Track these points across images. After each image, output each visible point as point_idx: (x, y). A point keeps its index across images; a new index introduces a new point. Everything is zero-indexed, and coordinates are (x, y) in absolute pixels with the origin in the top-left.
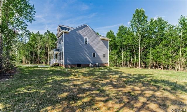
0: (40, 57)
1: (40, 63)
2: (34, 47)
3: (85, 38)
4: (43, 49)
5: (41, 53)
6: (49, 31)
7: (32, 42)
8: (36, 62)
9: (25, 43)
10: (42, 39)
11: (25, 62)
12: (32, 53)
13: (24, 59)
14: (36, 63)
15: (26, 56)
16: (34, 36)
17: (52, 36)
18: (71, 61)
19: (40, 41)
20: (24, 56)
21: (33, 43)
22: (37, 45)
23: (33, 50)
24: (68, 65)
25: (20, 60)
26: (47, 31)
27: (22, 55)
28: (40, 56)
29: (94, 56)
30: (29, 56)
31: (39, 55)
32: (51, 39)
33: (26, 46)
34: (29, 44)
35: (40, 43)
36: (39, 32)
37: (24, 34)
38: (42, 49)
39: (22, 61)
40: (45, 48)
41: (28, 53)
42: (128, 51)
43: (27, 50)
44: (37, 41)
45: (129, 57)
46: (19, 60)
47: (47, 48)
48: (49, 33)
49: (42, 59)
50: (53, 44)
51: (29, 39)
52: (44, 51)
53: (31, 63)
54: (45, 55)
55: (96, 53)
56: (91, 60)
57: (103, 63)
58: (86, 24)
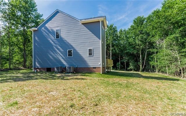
3: (56, 30)
24: (37, 68)
56: (65, 61)
57: (89, 67)
58: (57, 10)
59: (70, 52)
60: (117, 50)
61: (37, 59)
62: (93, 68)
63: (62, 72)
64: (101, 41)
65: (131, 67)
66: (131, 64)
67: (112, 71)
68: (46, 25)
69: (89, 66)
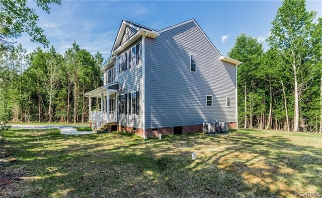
0: (54, 106)
1: (53, 120)
2: (41, 83)
3: (190, 54)
4: (61, 87)
5: (56, 96)
6: (77, 46)
7: (36, 71)
8: (44, 117)
9: (19, 73)
10: (62, 63)
11: (19, 118)
12: (34, 97)
13: (16, 110)
14: (44, 119)
15: (22, 104)
16: (42, 57)
17: (86, 57)
18: (160, 118)
19: (56, 68)
20: (16, 104)
21: (39, 72)
22: (47, 76)
23: (39, 90)
24: (153, 130)
25: (7, 114)
26: (74, 44)
27: (11, 101)
28: (54, 102)
29: (209, 104)
30: (29, 102)
31: (52, 100)
32: (83, 64)
33: (22, 79)
34: (30, 76)
35: (56, 74)
36: (53, 49)
37: (17, 51)
38: (59, 86)
39: (10, 115)
40: (67, 85)
41: (25, 96)
42: (261, 91)
43: (23, 90)
44: (48, 68)
45: (263, 106)
46: (5, 112)
47: (73, 85)
48: (78, 50)
49: (60, 110)
50: (87, 75)
51: (30, 64)
52: (64, 90)
53: (34, 119)
54: (66, 100)
55: (214, 95)
56: (204, 113)
58: (193, 20)
59: (209, 98)
61: (155, 108)
62: (231, 123)
64: (237, 89)
68: (175, 38)
69: (228, 120)
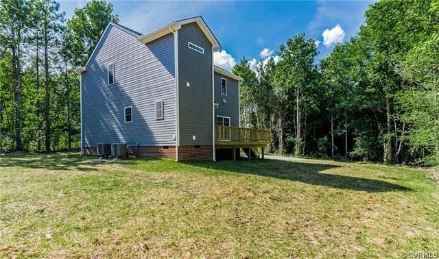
3: (108, 66)
18: (89, 138)
29: (129, 118)
55: (134, 106)
56: (121, 131)
57: (156, 145)
59: (129, 110)
60: (314, 103)
61: (87, 130)
62: (166, 147)
63: (107, 156)
65: (358, 151)
66: (358, 141)
67: (266, 159)
68: (97, 59)
69: (156, 142)
